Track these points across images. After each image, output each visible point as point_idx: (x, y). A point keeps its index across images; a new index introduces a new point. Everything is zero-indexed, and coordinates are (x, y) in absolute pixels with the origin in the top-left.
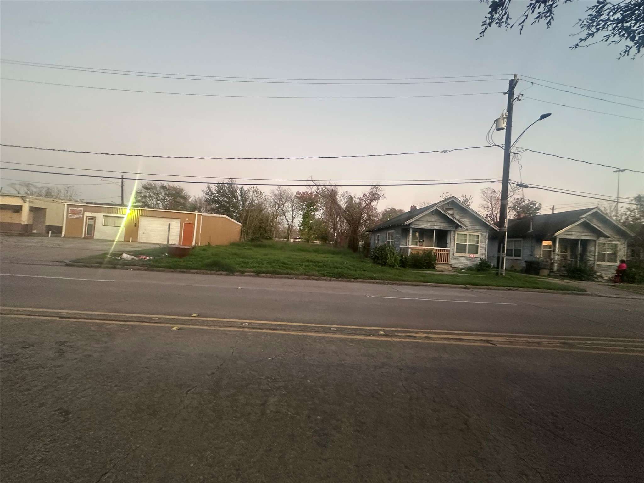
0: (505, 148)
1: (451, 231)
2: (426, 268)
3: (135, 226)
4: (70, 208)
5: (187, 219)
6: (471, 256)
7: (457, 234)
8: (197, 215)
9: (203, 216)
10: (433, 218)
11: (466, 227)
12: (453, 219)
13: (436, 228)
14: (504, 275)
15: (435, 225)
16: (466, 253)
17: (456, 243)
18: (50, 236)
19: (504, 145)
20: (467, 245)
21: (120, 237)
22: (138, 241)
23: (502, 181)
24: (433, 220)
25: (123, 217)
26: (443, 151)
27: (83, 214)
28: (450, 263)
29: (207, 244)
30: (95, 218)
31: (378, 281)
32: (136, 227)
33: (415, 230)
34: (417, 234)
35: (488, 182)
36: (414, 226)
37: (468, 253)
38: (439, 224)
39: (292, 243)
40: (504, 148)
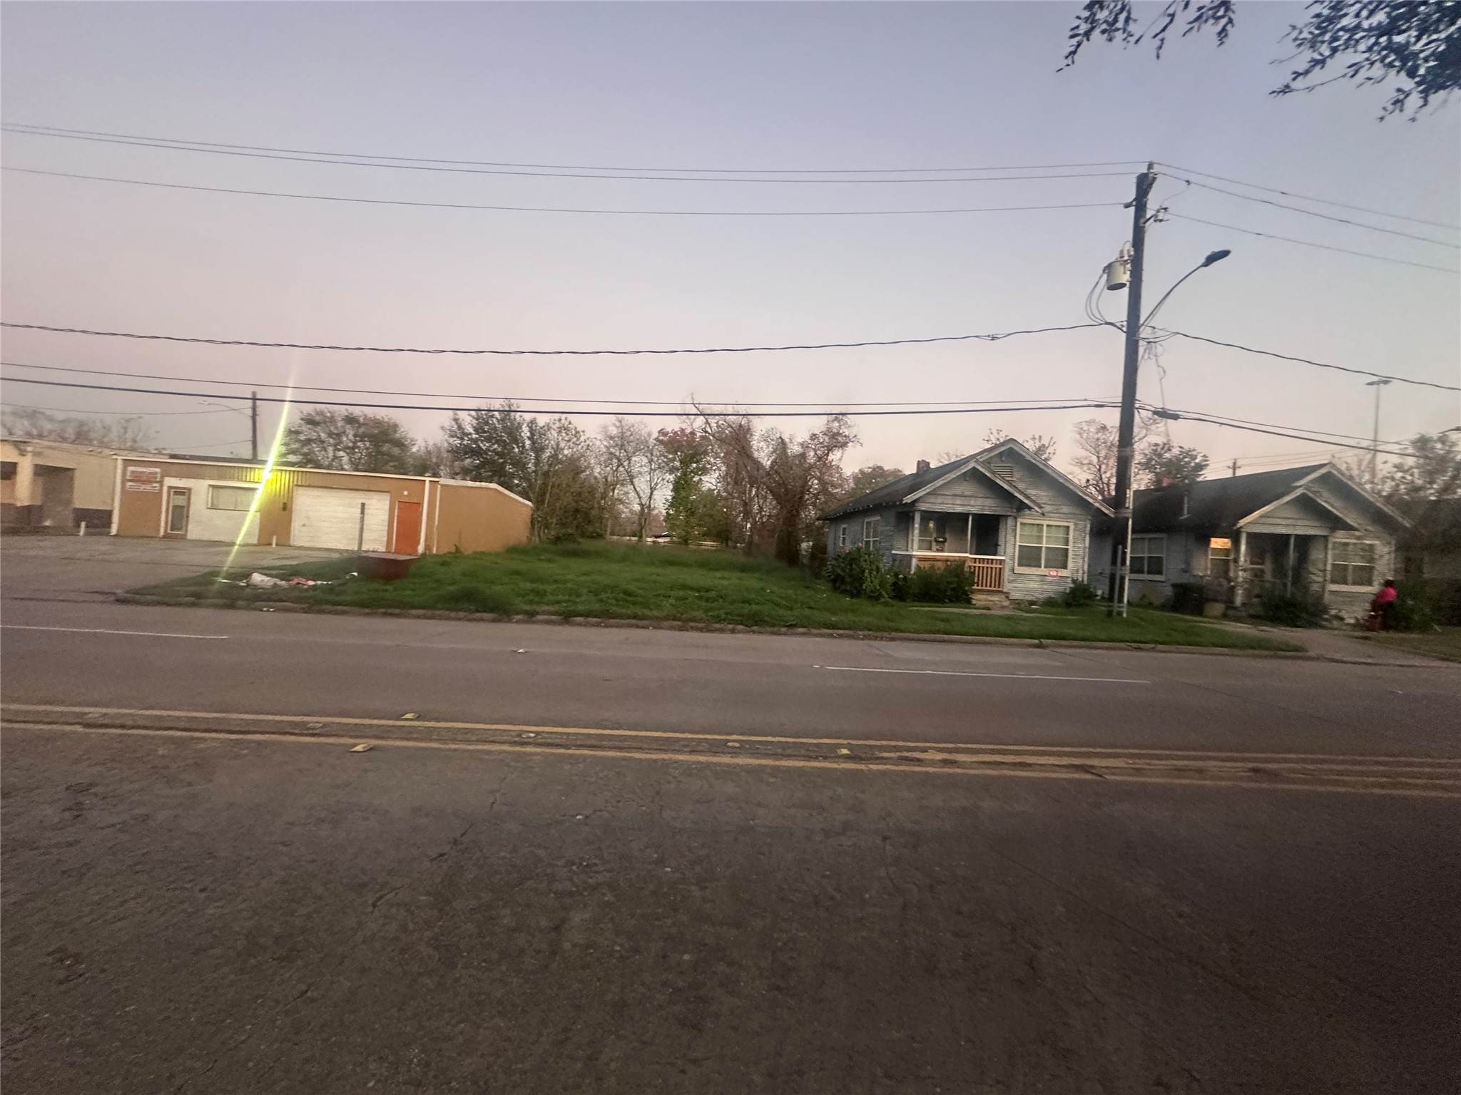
0: (1128, 328)
1: (1006, 517)
2: (951, 601)
3: (284, 509)
4: (131, 468)
5: (406, 493)
7: (1022, 524)
8: (427, 484)
9: (442, 486)
10: (967, 488)
11: (1041, 508)
12: (1011, 490)
13: (975, 510)
14: (1125, 615)
15: (972, 503)
16: (1040, 567)
17: (1018, 544)
18: (82, 533)
19: (1125, 323)
20: (1044, 550)
21: (248, 534)
22: (292, 543)
23: (1120, 405)
24: (967, 493)
25: (253, 489)
26: (989, 336)
27: (161, 483)
28: (1005, 590)
29: (453, 550)
30: (190, 490)
31: (841, 632)
32: (286, 512)
33: (927, 516)
34: (931, 525)
35: (1089, 406)
36: (923, 507)
37: (1045, 567)
38: (979, 502)
39: (650, 546)
40: (1125, 329)
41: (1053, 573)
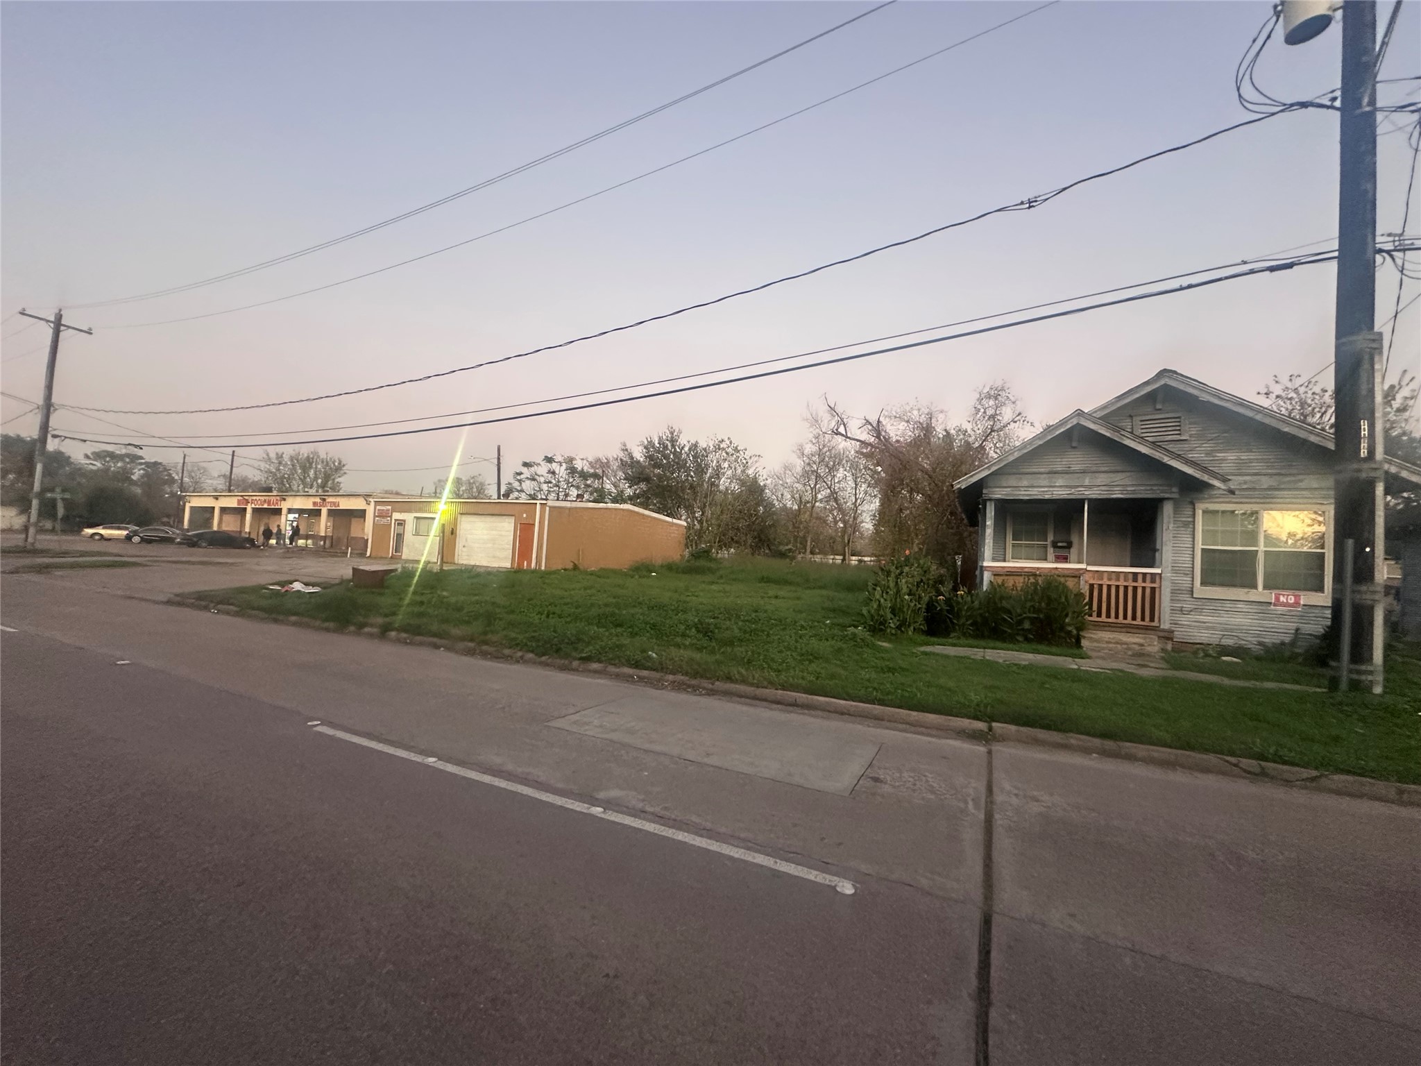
0: (1342, 102)
1: (1161, 500)
3: (452, 533)
4: (378, 507)
5: (525, 515)
6: (1282, 599)
7: (1204, 512)
8: (538, 506)
9: (550, 507)
10: (1076, 460)
11: (1225, 480)
12: (1157, 455)
13: (1094, 494)
14: (1378, 690)
15: (1087, 482)
16: (1255, 587)
17: (1199, 546)
18: (349, 556)
19: (1338, 93)
20: (1261, 557)
21: (430, 554)
22: (456, 562)
23: (1336, 254)
24: (1075, 468)
25: (433, 519)
26: (1022, 203)
27: (391, 517)
28: (1165, 625)
29: (570, 566)
30: (404, 521)
32: (453, 536)
37: (1265, 587)
38: (1102, 479)
40: (1338, 104)
41: (1287, 598)
